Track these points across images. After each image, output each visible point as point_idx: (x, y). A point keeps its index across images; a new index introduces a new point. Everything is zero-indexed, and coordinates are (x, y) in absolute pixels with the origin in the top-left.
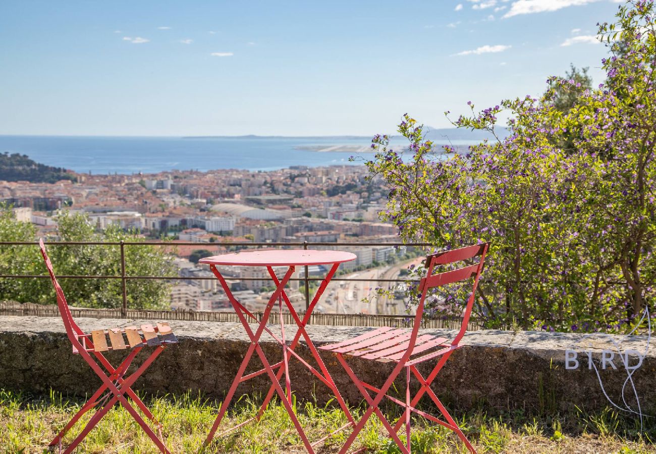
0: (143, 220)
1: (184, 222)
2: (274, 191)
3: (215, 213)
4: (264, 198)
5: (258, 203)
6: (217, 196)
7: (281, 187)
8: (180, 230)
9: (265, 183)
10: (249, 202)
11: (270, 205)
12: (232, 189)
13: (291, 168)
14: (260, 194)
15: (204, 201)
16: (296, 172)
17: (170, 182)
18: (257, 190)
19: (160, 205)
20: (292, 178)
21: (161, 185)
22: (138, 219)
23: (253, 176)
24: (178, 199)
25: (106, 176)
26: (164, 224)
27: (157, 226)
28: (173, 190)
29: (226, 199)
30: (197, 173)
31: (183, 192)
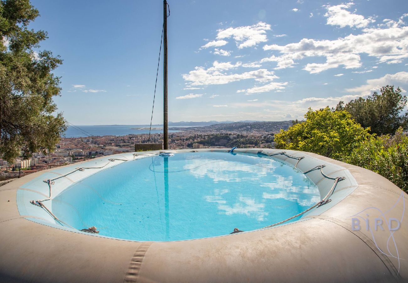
0: (83, 152)
1: (97, 152)
2: (125, 142)
3: (106, 150)
4: (121, 144)
5: (120, 146)
6: (107, 144)
7: (127, 141)
8: (96, 155)
9: (122, 140)
10: (117, 146)
11: (124, 147)
12: (111, 142)
13: (129, 135)
14: (120, 143)
15: (103, 146)
16: (131, 136)
17: (91, 140)
18: (119, 142)
19: (89, 147)
20: (130, 138)
21: (88, 141)
22: (82, 152)
23: (117, 137)
24: (94, 145)
25: (70, 138)
26: (90, 153)
27: (88, 154)
28: (92, 142)
29: (110, 145)
30: (99, 137)
31: (95, 143)
